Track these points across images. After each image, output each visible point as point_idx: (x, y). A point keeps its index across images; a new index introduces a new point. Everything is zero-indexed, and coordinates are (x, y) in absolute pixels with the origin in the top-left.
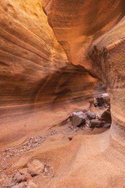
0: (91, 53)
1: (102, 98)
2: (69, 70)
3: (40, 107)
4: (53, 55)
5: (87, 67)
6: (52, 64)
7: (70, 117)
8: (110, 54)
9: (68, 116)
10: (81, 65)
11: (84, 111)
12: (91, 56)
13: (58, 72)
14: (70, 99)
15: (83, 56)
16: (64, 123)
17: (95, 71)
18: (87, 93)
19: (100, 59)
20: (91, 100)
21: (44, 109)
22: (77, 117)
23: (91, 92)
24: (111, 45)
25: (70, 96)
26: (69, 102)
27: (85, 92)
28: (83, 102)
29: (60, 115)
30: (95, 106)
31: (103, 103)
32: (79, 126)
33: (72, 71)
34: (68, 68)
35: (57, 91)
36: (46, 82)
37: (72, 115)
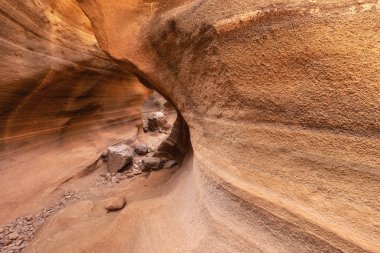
0: (157, 38)
1: (155, 119)
2: (96, 67)
3: (24, 143)
4: (54, 28)
5: (144, 66)
6: (53, 47)
7: (103, 157)
8: (221, 44)
9: (99, 155)
10: (130, 60)
11: (129, 142)
12: (155, 45)
13: (70, 69)
14: (100, 123)
15: (135, 42)
16: (90, 170)
17: (161, 76)
18: (132, 111)
19: (182, 52)
20: (138, 122)
21: (38, 147)
22: (116, 156)
23: (138, 110)
24: (229, 21)
25: (101, 117)
26: (98, 127)
27: (129, 109)
28: (126, 127)
29: (79, 155)
30: (145, 132)
31: (156, 126)
32: (121, 171)
33: (104, 71)
34: (95, 63)
35: (70, 106)
36: (39, 88)
37: (106, 152)
